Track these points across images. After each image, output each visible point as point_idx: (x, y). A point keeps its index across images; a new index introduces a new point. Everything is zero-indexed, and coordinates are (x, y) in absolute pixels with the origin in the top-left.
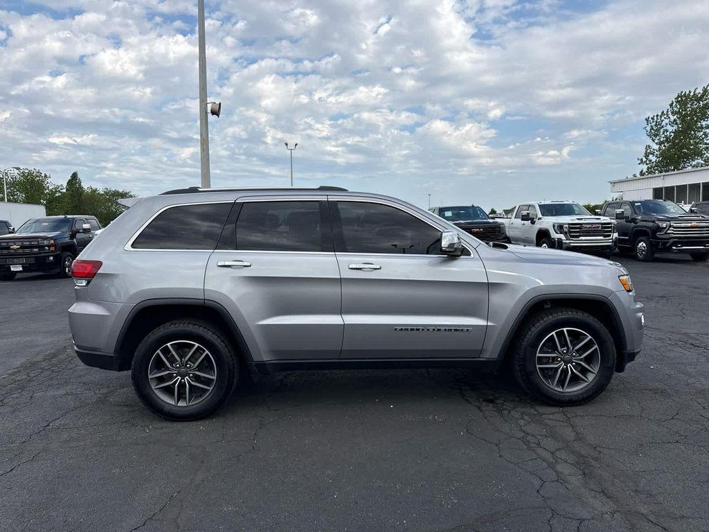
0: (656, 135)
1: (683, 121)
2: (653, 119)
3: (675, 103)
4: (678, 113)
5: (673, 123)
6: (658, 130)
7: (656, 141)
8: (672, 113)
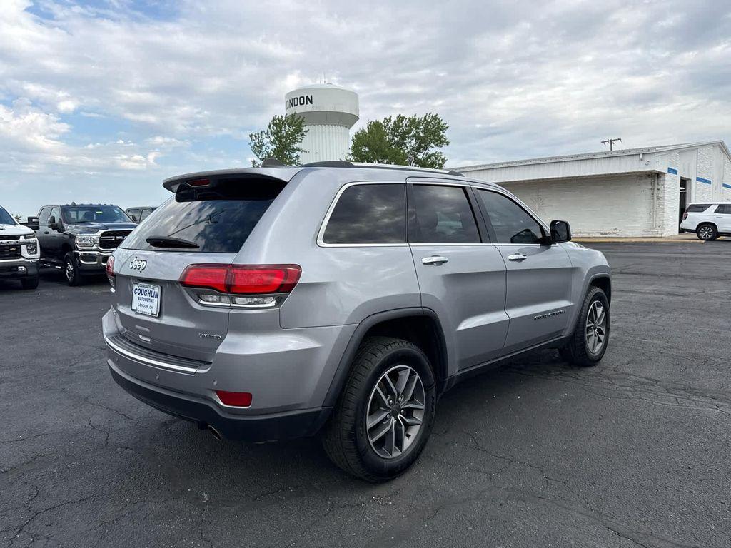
0: (260, 152)
1: (280, 142)
2: (255, 136)
3: (272, 126)
4: (276, 134)
5: (273, 143)
6: (260, 147)
7: (260, 157)
8: (271, 133)
